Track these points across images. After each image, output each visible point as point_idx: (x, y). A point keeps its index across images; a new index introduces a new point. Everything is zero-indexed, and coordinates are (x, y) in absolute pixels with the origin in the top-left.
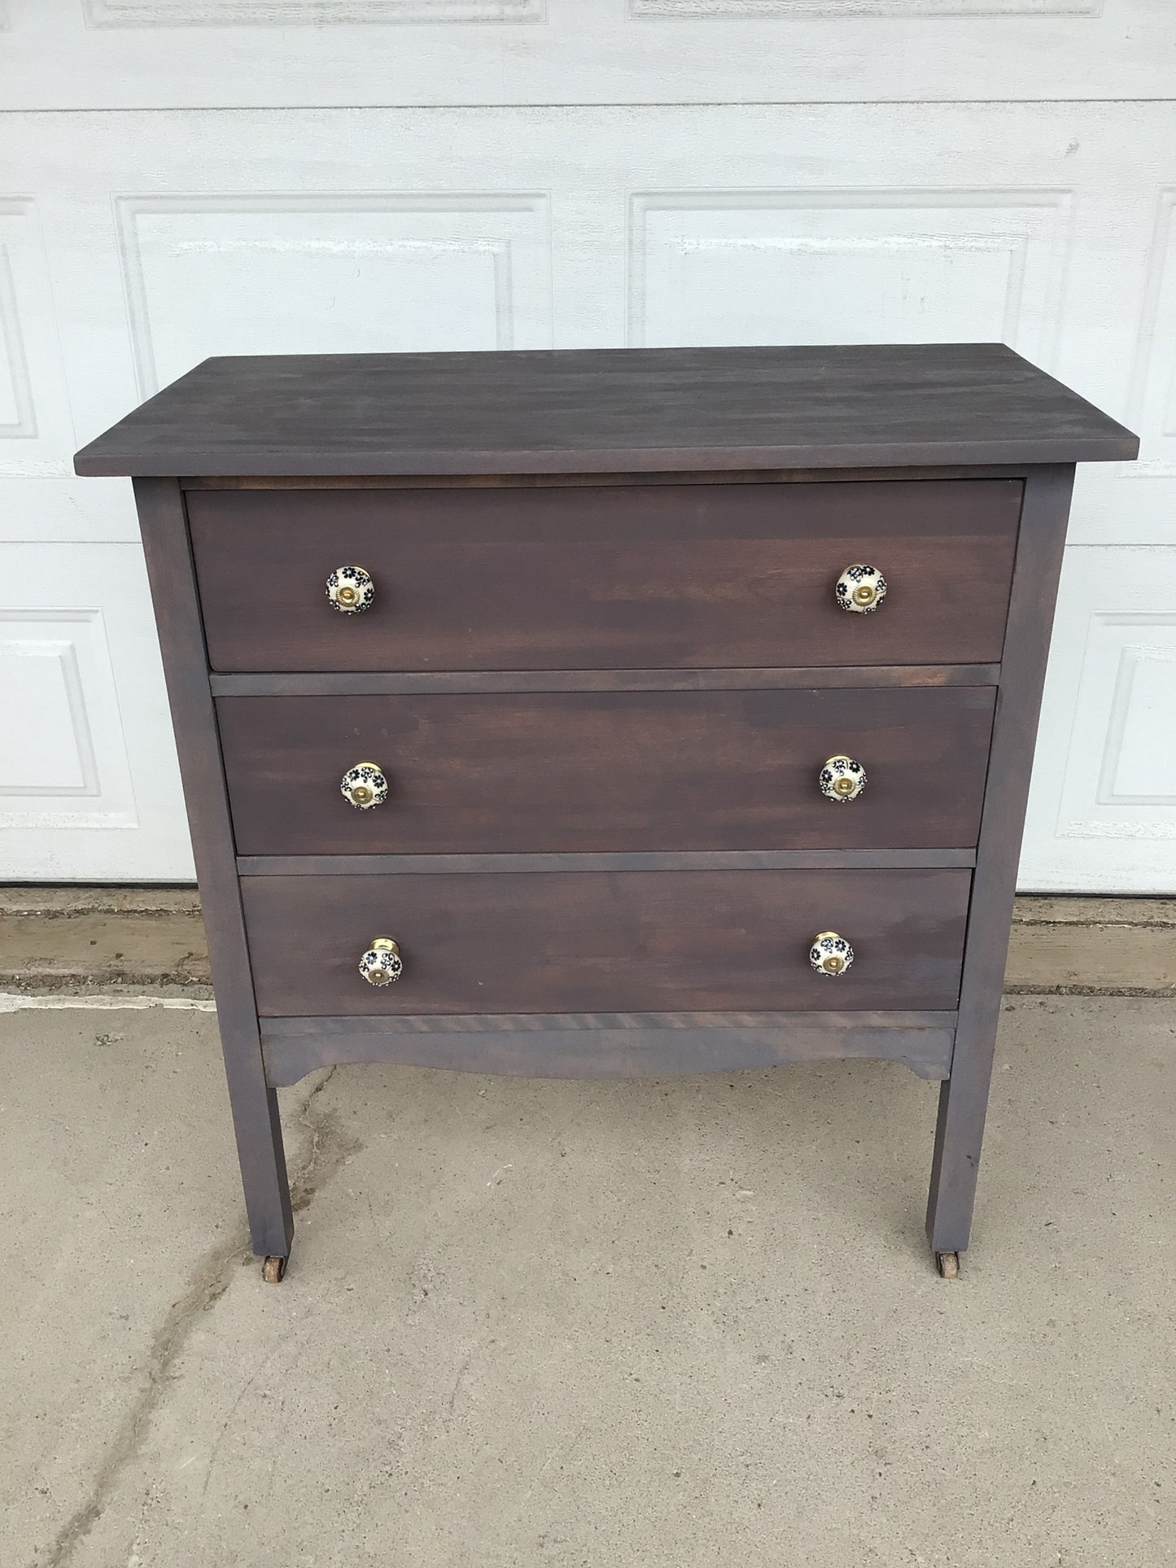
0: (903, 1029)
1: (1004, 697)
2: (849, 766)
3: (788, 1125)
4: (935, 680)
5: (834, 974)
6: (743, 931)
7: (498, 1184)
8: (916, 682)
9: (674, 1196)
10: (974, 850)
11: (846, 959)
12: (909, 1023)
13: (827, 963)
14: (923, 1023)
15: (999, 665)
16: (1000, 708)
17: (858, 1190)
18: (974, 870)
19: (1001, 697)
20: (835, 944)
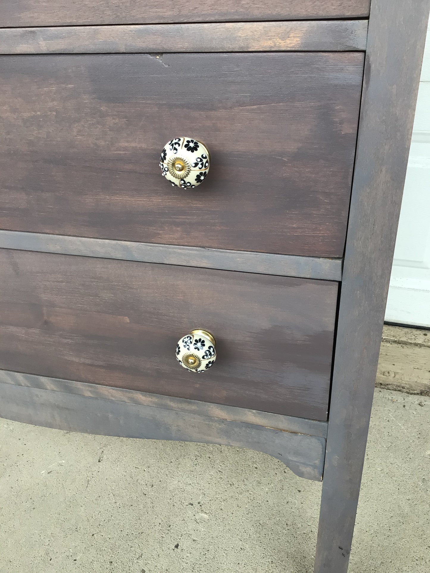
0: (278, 431)
1: (373, 66)
2: (185, 143)
3: (256, 468)
4: (288, 41)
5: (194, 370)
6: (127, 320)
7: (49, 473)
8: (266, 45)
9: (153, 507)
10: (339, 262)
11: (203, 357)
12: (281, 426)
13: (186, 359)
14: (295, 428)
15: (367, 21)
16: (368, 83)
17: (284, 531)
18: (340, 283)
19: (370, 67)
20: (194, 342)
